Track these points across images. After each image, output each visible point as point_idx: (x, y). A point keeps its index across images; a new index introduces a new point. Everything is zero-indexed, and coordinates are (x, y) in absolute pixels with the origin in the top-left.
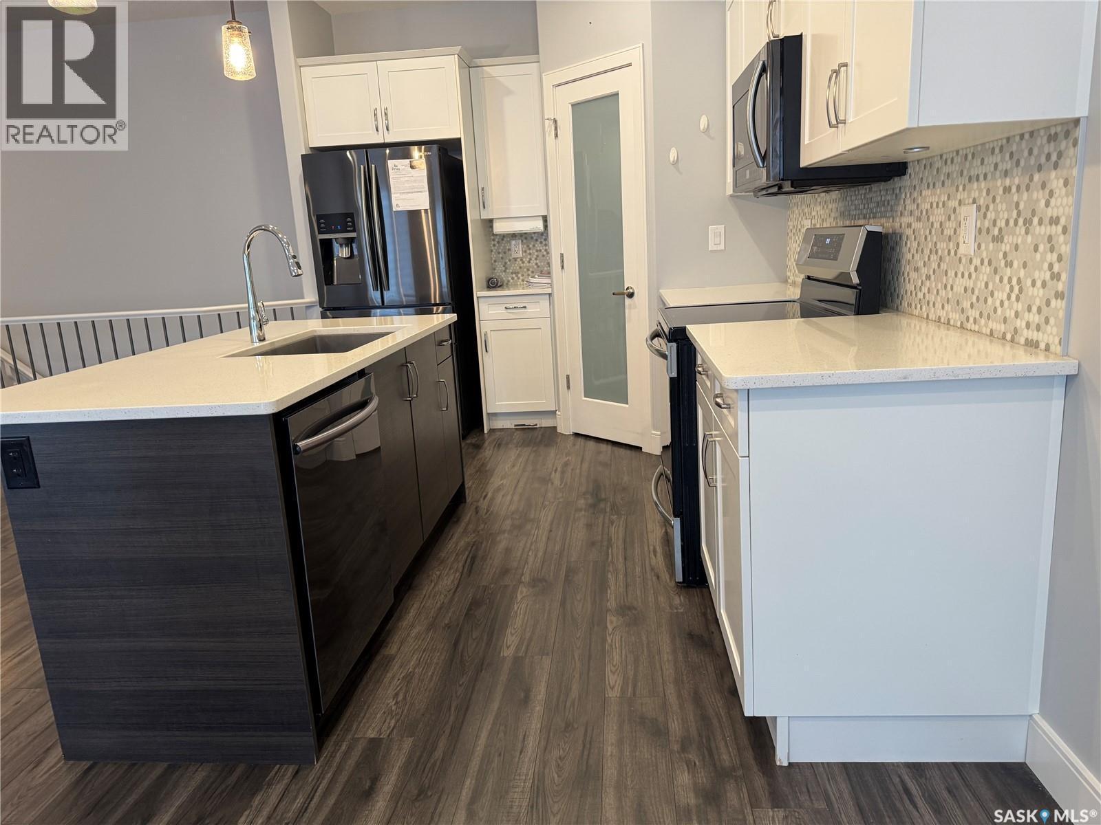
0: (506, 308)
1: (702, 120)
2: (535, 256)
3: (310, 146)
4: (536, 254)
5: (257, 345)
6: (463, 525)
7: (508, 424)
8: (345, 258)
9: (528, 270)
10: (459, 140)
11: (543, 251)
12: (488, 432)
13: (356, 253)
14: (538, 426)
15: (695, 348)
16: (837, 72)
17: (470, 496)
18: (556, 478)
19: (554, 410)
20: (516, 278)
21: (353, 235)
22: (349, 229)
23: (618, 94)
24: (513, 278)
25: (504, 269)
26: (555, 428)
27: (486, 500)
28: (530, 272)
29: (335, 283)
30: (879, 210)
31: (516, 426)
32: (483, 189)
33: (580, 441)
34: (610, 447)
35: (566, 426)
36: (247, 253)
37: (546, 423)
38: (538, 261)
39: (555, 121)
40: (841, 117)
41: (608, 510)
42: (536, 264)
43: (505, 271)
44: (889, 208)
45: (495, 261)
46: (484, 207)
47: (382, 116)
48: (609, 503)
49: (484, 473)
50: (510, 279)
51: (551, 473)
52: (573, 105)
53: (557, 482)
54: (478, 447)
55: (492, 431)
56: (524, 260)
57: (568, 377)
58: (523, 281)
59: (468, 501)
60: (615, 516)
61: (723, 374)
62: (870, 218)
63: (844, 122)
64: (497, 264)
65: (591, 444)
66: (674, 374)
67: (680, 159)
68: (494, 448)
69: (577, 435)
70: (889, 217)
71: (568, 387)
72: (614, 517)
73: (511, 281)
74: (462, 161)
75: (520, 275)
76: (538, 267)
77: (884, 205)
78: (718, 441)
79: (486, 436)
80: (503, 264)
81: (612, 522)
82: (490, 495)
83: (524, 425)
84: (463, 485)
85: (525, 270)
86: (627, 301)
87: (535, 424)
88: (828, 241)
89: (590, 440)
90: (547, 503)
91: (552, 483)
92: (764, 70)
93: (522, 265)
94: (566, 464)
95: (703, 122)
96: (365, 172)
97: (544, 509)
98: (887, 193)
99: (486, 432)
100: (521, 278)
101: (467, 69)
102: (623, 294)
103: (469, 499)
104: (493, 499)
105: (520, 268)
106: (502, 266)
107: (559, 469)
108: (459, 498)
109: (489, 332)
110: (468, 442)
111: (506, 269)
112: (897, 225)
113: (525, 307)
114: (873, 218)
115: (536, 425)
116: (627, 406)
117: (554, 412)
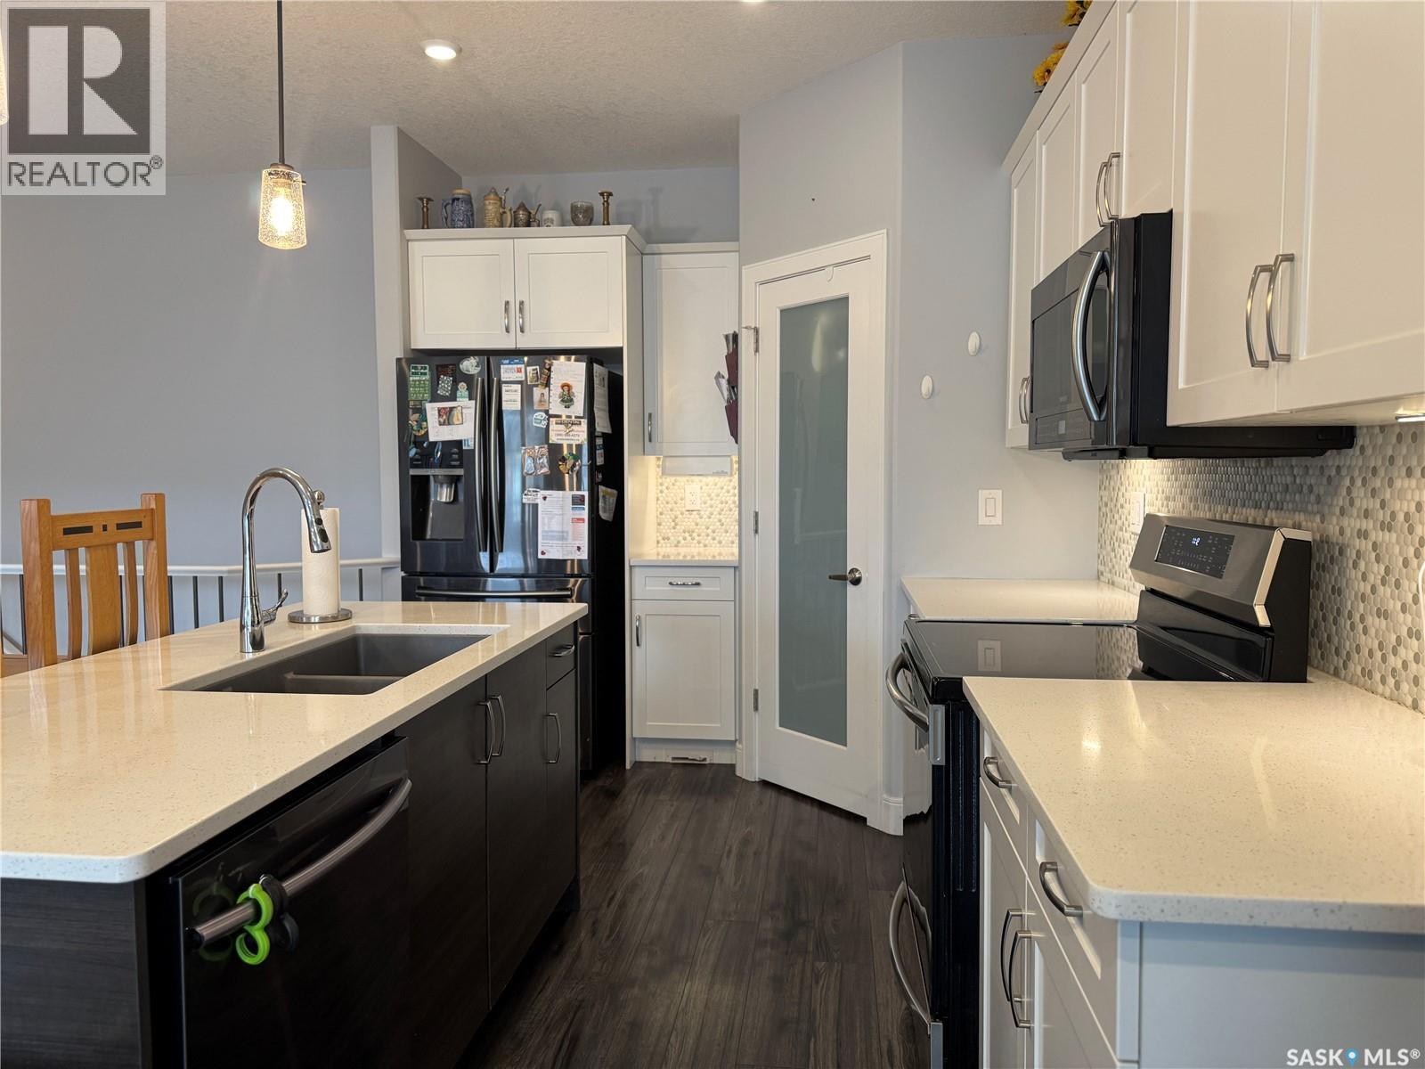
0: (671, 584)
1: (971, 338)
2: (718, 509)
3: (412, 347)
4: (720, 505)
5: (250, 656)
6: (567, 959)
7: (664, 755)
8: (446, 503)
9: (708, 528)
10: (621, 349)
11: (729, 502)
12: (632, 767)
13: (461, 498)
14: (708, 762)
15: (978, 721)
16: (1272, 270)
17: (588, 897)
18: (729, 865)
19: (733, 739)
20: (689, 538)
21: (460, 472)
22: (453, 463)
23: (848, 298)
24: (685, 539)
25: (673, 524)
26: (733, 767)
27: (612, 907)
28: (709, 531)
29: (428, 537)
30: (1288, 497)
31: (674, 759)
32: (650, 415)
33: (770, 793)
34: (816, 810)
35: (751, 770)
36: (248, 511)
37: (720, 757)
38: (721, 517)
39: (756, 330)
40: (1281, 348)
41: (811, 948)
42: (720, 521)
43: (674, 528)
44: (1313, 498)
45: (661, 514)
46: (650, 440)
47: (515, 310)
48: (813, 932)
49: (617, 848)
50: (681, 538)
51: (721, 860)
52: (781, 311)
53: (729, 878)
54: (612, 794)
55: (638, 765)
56: (702, 513)
57: (756, 692)
58: (699, 543)
59: (582, 908)
60: (823, 963)
61: (1091, 882)
62: (1268, 507)
63: (1287, 358)
64: (663, 516)
65: (788, 800)
66: (940, 759)
67: (936, 391)
68: (639, 794)
69: (765, 784)
70: (1314, 514)
71: (756, 708)
72: (821, 965)
73: (683, 542)
74: (622, 377)
75: (695, 535)
76: (722, 525)
77: (1301, 492)
78: (1037, 938)
79: (628, 774)
80: (673, 517)
81: (817, 977)
82: (619, 896)
83: (687, 759)
84: (576, 880)
85: (703, 527)
86: (850, 588)
87: (703, 757)
88: (1196, 541)
89: (785, 794)
90: (710, 922)
91: (722, 880)
92: (1103, 267)
93: (699, 520)
94: (746, 842)
95: (973, 341)
96: (483, 387)
97: (704, 936)
98: (1307, 473)
99: (628, 766)
100: (697, 538)
101: (640, 257)
102: (844, 578)
103: (585, 903)
104: (623, 905)
105: (697, 525)
106: (671, 520)
107: (734, 851)
108: (569, 902)
109: (643, 617)
110: (600, 783)
111: (676, 524)
112: (1332, 529)
113: (698, 584)
114: (1277, 509)
115: (705, 759)
116: (845, 748)
117: (733, 743)
